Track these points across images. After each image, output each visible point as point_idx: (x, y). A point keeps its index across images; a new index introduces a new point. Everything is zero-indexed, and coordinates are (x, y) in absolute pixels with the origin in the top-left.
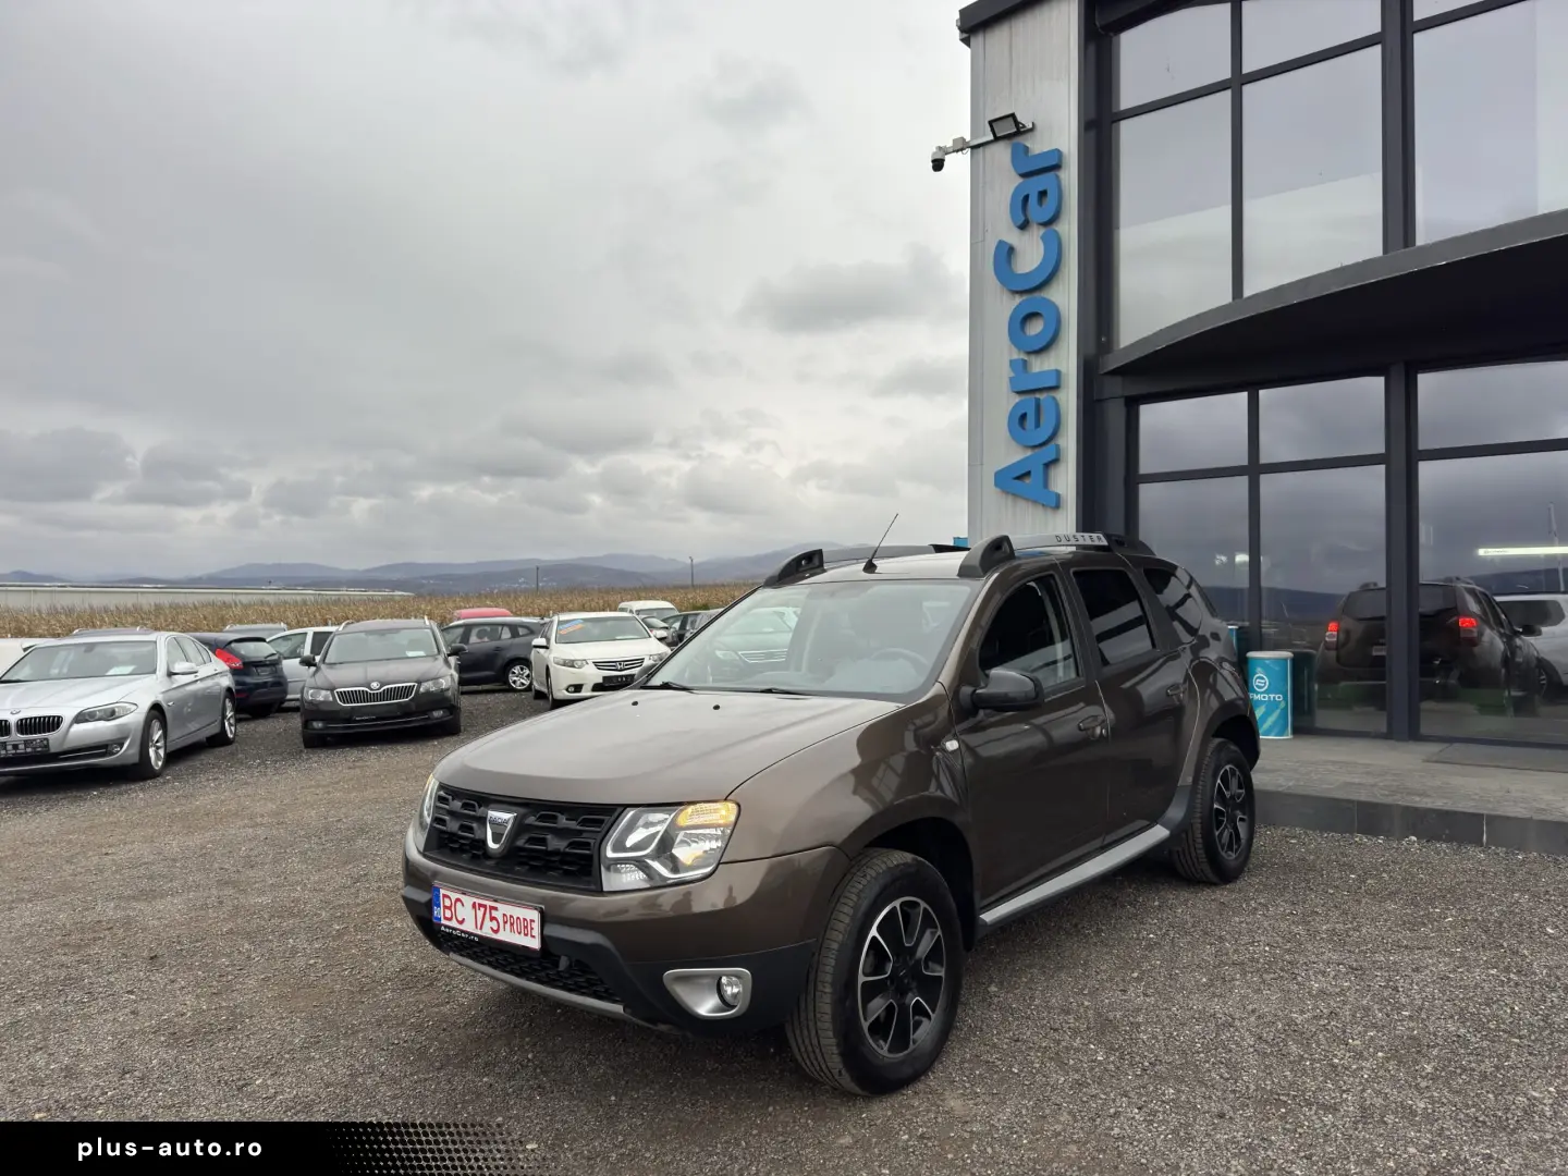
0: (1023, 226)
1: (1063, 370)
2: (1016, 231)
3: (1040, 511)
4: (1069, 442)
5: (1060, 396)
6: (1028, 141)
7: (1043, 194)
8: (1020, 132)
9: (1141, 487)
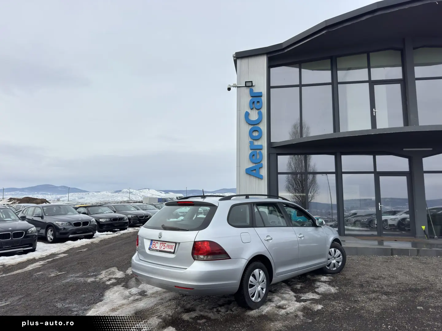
0: (252, 109)
1: (263, 145)
2: (250, 109)
3: (257, 180)
4: (265, 162)
5: (263, 151)
6: (253, 88)
7: (258, 102)
8: (252, 86)
9: (279, 175)
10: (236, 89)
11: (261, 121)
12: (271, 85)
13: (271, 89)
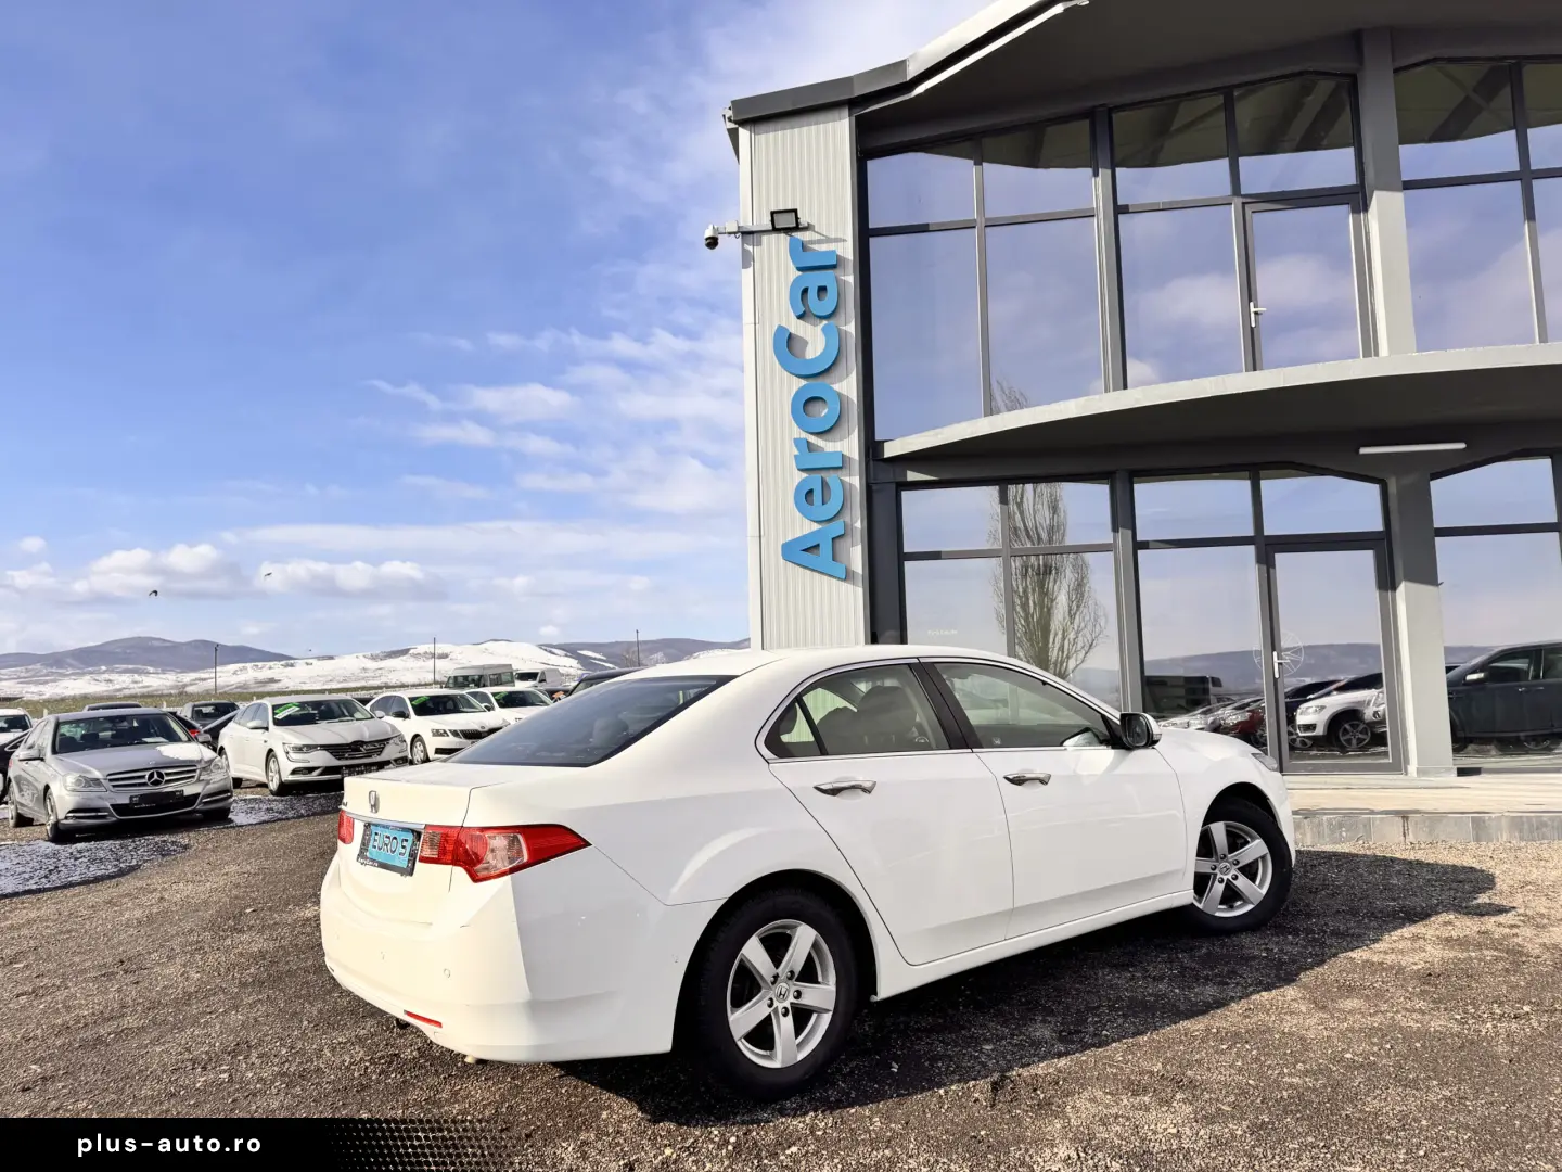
0: (800, 317)
1: (846, 453)
2: (796, 320)
3: (827, 582)
4: (855, 518)
5: (844, 475)
6: (803, 235)
7: (822, 290)
8: (797, 228)
9: (909, 566)
10: (737, 242)
11: (835, 363)
12: (872, 225)
13: (873, 241)
